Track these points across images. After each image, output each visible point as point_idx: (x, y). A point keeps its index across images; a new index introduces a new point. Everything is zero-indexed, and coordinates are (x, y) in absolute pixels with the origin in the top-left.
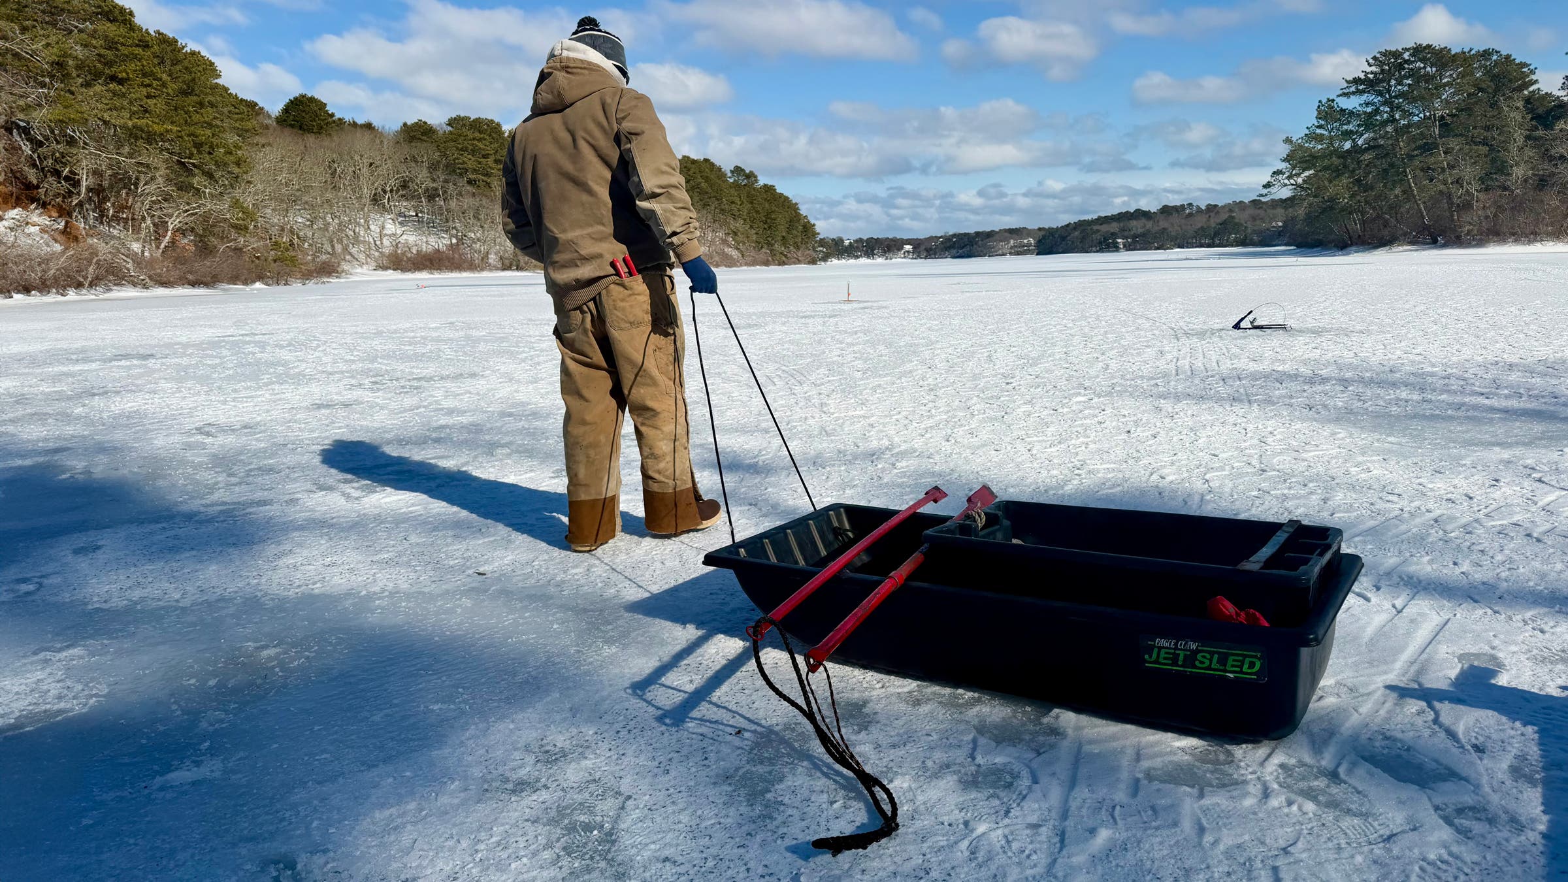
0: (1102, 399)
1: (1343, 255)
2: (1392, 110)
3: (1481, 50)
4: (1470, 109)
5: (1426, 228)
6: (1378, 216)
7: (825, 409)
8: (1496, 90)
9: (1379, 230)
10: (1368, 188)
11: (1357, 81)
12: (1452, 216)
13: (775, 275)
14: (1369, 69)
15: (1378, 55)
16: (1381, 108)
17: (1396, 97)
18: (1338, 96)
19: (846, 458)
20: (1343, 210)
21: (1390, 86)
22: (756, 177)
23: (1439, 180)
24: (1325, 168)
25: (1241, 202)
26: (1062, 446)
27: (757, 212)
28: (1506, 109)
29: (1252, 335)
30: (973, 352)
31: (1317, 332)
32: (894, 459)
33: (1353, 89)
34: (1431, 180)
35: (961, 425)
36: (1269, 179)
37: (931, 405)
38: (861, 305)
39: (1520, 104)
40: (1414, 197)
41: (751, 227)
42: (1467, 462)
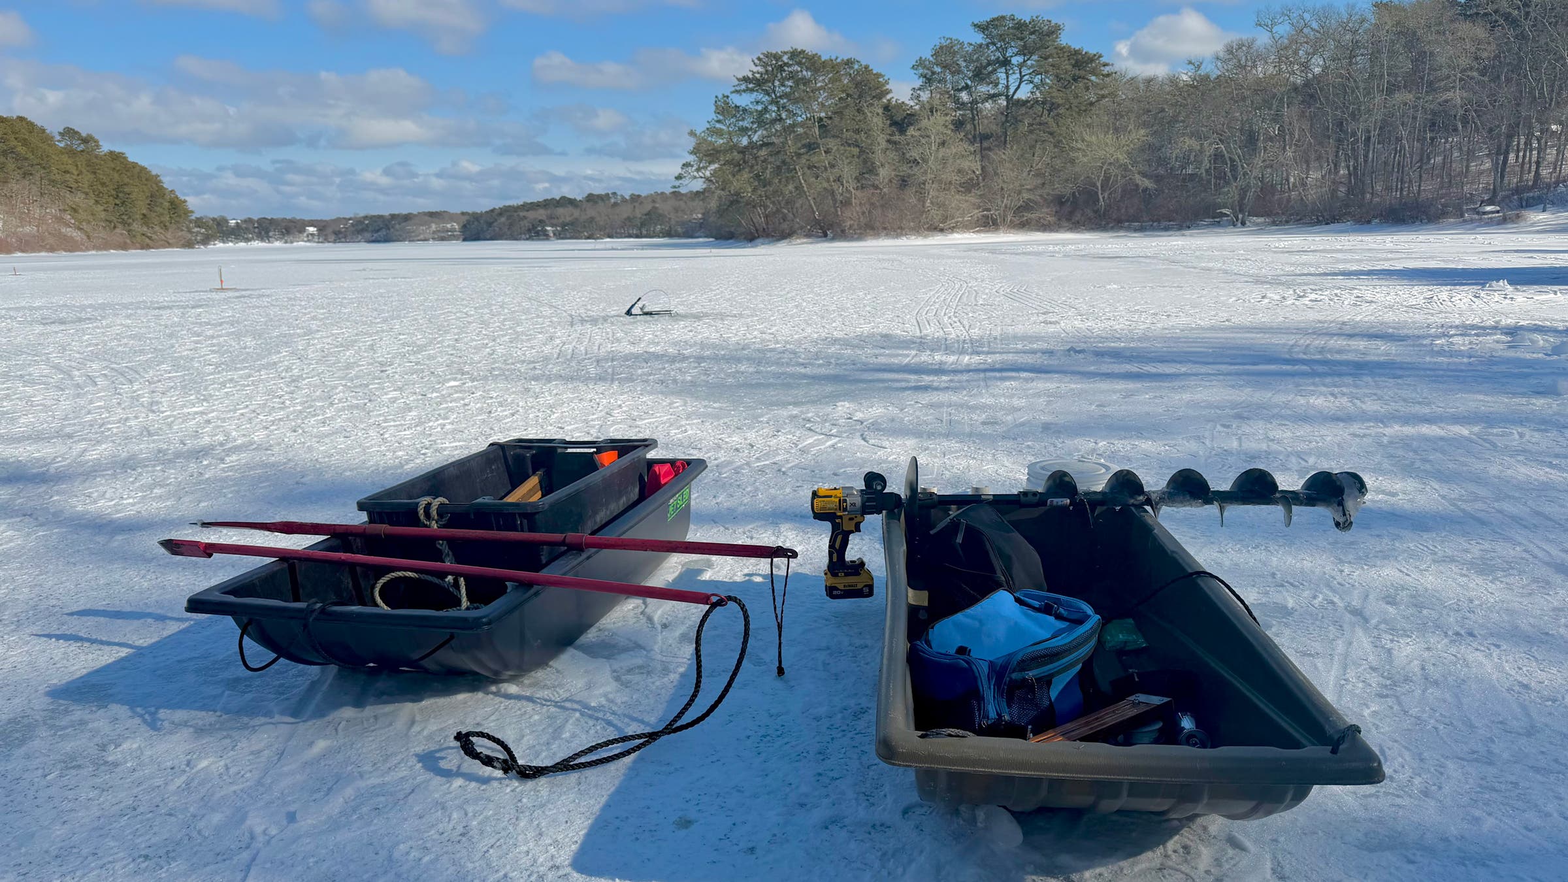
0: (475, 383)
1: (752, 247)
2: (779, 110)
3: (845, 59)
4: (841, 112)
5: (817, 223)
6: (778, 211)
7: (154, 408)
8: (860, 96)
9: (780, 223)
10: (766, 183)
11: (746, 79)
12: (837, 211)
13: (133, 261)
14: (755, 69)
15: (762, 56)
16: (769, 107)
17: (780, 97)
18: (732, 92)
19: (166, 457)
20: (747, 204)
21: (774, 86)
22: (96, 141)
23: (824, 178)
24: (727, 163)
25: (662, 193)
26: (418, 428)
27: (103, 184)
28: (869, 114)
29: (641, 321)
30: (356, 341)
31: (698, 317)
32: (223, 454)
33: (743, 87)
34: (817, 177)
35: (315, 415)
36: (680, 171)
37: (287, 397)
38: (237, 294)
39: (880, 111)
40: (805, 193)
41: (97, 202)
42: (764, 419)
